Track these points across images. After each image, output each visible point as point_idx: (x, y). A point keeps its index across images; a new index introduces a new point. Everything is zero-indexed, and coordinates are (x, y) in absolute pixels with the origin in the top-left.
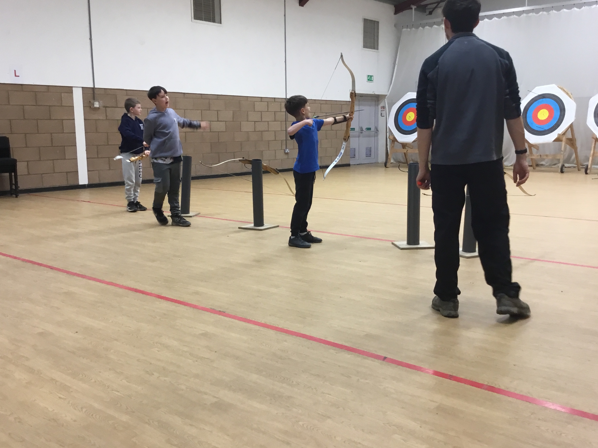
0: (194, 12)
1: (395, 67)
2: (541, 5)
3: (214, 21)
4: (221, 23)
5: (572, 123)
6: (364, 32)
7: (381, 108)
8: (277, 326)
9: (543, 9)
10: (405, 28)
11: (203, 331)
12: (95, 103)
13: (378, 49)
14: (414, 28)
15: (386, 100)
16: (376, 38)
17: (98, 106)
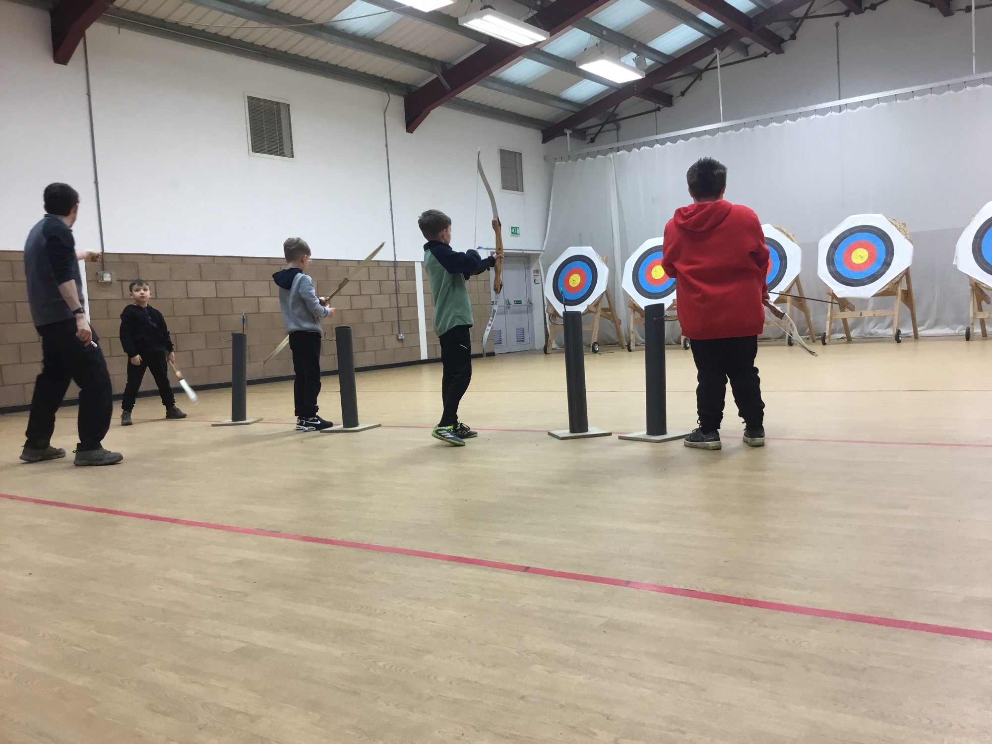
0: (252, 142)
1: (548, 215)
2: (741, 119)
3: (282, 154)
4: (293, 157)
5: (798, 276)
6: (502, 167)
7: (534, 273)
8: (360, 542)
9: (745, 125)
10: (559, 161)
11: (239, 557)
12: (105, 275)
13: (523, 191)
14: (572, 160)
15: (539, 260)
16: (519, 176)
17: (110, 280)
